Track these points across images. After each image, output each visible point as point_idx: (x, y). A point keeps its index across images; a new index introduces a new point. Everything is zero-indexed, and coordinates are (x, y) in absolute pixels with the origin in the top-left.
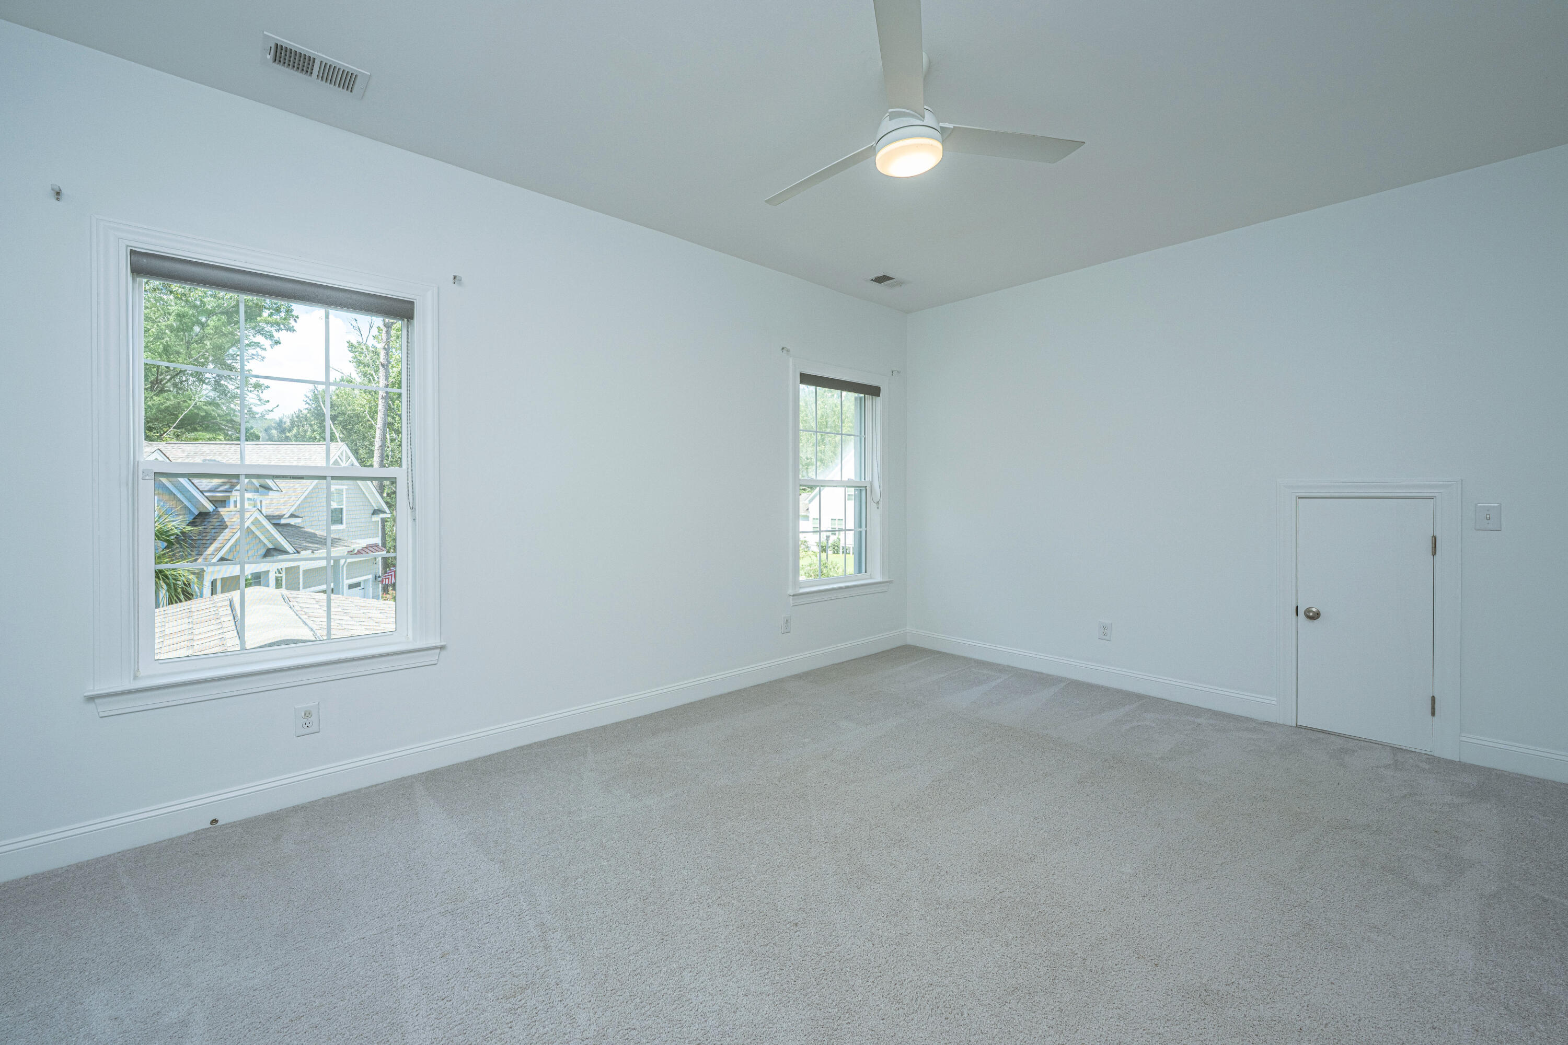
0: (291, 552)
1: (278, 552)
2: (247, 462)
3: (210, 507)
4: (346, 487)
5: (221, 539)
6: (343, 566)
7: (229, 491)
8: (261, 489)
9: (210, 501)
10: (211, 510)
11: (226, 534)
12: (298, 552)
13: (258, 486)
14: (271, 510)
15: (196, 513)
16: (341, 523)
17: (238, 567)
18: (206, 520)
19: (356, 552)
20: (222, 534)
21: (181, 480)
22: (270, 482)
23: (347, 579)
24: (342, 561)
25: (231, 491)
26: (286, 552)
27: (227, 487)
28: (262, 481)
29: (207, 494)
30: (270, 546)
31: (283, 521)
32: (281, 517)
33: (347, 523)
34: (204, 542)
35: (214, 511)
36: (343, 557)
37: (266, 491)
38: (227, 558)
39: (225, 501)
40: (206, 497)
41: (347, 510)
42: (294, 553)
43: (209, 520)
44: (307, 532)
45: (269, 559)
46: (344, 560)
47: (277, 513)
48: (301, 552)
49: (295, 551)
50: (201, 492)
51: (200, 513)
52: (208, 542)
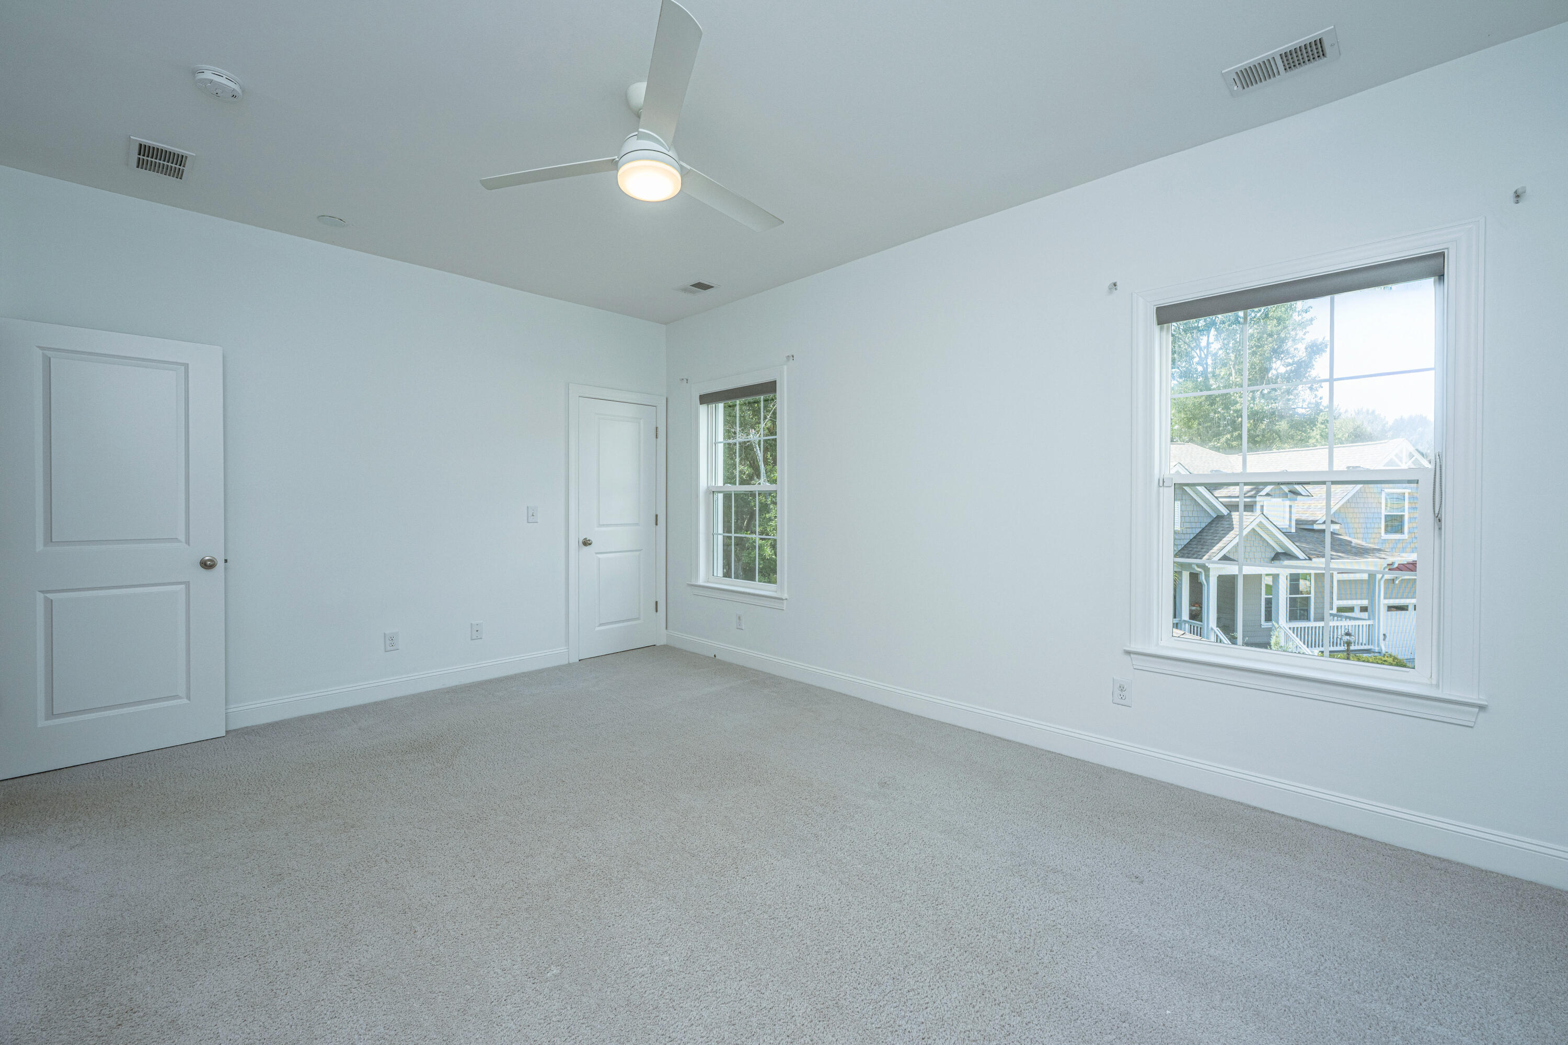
0: (1301, 557)
1: (1288, 557)
2: (1249, 470)
3: (1225, 511)
4: (1410, 491)
5: (1225, 540)
6: (1380, 581)
7: (1254, 497)
8: (1290, 495)
9: (1225, 506)
10: (1226, 514)
11: (1231, 534)
12: (1310, 559)
13: (1287, 492)
14: (1307, 515)
15: (1215, 516)
16: (1402, 532)
17: (1237, 567)
18: (1220, 522)
19: (1396, 565)
20: (1228, 536)
21: (1199, 488)
22: (1299, 488)
23: (1385, 598)
24: (1379, 576)
25: (1255, 497)
26: (1297, 558)
27: (1253, 493)
28: (1291, 487)
29: (1220, 500)
30: (1280, 550)
31: (1316, 527)
32: (1314, 522)
33: (1409, 532)
34: (1213, 541)
35: (1228, 514)
36: (1379, 572)
37: (1294, 496)
38: (1232, 557)
39: (1253, 505)
40: (1221, 502)
41: (1410, 518)
42: (1306, 559)
43: (1221, 522)
44: (1341, 540)
45: (1277, 563)
46: (1381, 575)
47: (1311, 519)
48: (1314, 560)
49: (1307, 558)
50: (1216, 497)
51: (1218, 516)
52: (1216, 542)
